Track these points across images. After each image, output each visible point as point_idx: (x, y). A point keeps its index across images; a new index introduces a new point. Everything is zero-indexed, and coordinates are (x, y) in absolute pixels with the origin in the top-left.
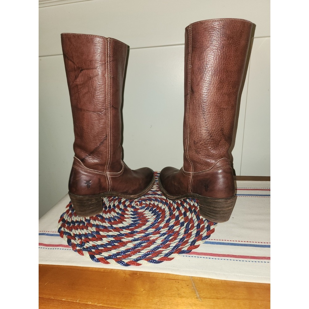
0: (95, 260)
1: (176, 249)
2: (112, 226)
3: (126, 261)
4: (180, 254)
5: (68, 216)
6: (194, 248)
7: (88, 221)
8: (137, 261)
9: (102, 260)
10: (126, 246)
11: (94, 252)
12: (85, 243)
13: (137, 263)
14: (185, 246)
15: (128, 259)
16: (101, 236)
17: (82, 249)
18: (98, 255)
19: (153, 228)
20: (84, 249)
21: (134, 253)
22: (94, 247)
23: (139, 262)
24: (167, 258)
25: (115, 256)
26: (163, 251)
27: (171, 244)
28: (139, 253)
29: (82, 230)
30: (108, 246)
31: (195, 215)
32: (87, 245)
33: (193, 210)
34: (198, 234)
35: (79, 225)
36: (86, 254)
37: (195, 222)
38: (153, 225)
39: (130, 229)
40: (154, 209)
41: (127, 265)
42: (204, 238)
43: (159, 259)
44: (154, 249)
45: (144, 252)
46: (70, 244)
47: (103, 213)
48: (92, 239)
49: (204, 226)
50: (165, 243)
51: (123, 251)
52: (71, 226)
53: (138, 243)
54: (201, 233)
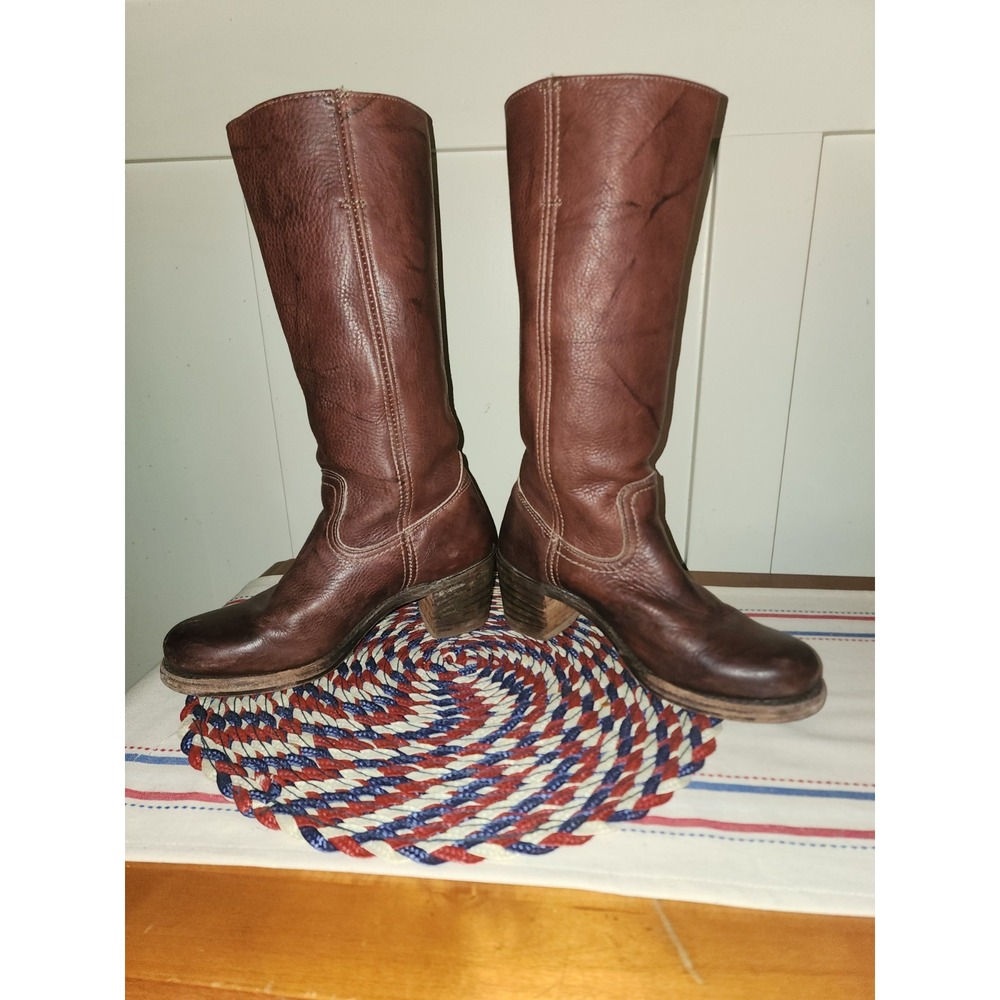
0: (321, 847)
1: (598, 805)
2: (369, 729)
3: (430, 847)
4: (613, 824)
6: (656, 804)
7: (288, 713)
8: (469, 847)
9: (346, 844)
10: (423, 796)
11: (313, 817)
12: (280, 788)
13: (467, 855)
14: (625, 796)
15: (436, 840)
16: (336, 761)
17: (273, 806)
18: (329, 828)
19: (511, 736)
20: (279, 808)
21: (457, 820)
22: (313, 799)
23: (474, 851)
24: (567, 835)
25: (388, 831)
26: (554, 811)
27: (576, 788)
28: (470, 818)
29: (265, 743)
30: (363, 798)
31: (647, 694)
32: (287, 794)
34: (662, 756)
36: (289, 824)
37: (647, 718)
38: (509, 725)
39: (434, 738)
40: (506, 675)
41: (434, 860)
42: (684, 769)
43: (543, 842)
44: (522, 808)
45: (488, 815)
46: (227, 791)
47: (335, 687)
48: (305, 775)
49: (679, 730)
50: (558, 787)
51: (415, 815)
52: (226, 728)
53: (467, 788)
54: (673, 755)
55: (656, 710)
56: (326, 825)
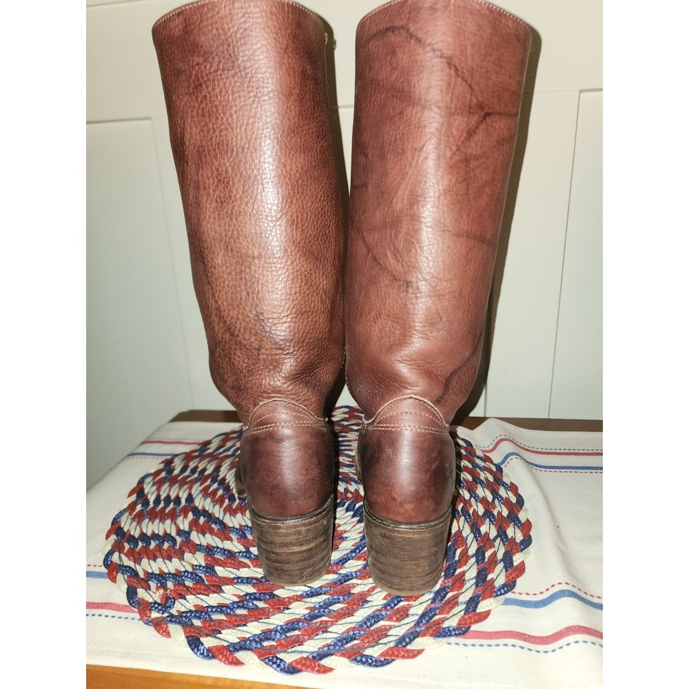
0: (202, 654)
1: (428, 621)
2: (248, 551)
3: (288, 658)
4: (440, 639)
5: (133, 519)
6: (476, 622)
7: (186, 535)
8: (321, 659)
9: (222, 653)
10: (287, 611)
11: (198, 628)
12: (174, 600)
13: (319, 665)
14: (451, 614)
15: (294, 652)
16: (220, 578)
17: (167, 617)
18: (209, 638)
19: (359, 559)
20: (172, 618)
21: (312, 633)
22: (200, 611)
23: (326, 662)
24: (403, 649)
25: (256, 642)
26: (391, 627)
27: (410, 606)
28: (323, 632)
29: (167, 561)
30: (239, 612)
31: (468, 522)
32: (180, 606)
33: (460, 509)
34: (481, 578)
35: (159, 546)
36: (178, 633)
37: (469, 543)
38: (357, 549)
40: (357, 506)
41: (292, 670)
42: (499, 590)
43: (382, 655)
44: (365, 623)
45: (338, 629)
46: (133, 602)
47: (225, 514)
48: (194, 589)
49: (495, 554)
50: (395, 605)
51: (279, 628)
52: (139, 547)
53: (322, 604)
54: (489, 577)
55: (475, 537)
56: (207, 635)
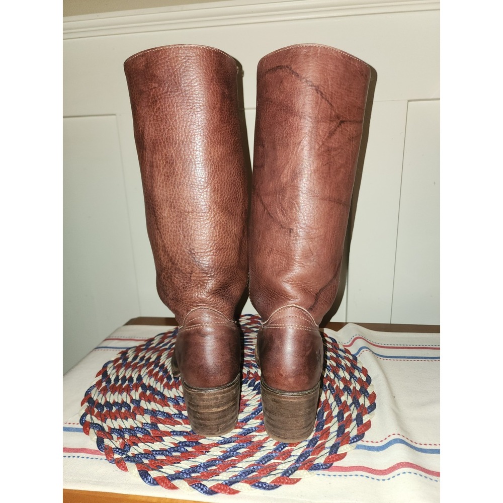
0: (150, 482)
1: (304, 460)
2: (180, 414)
3: (209, 484)
4: (312, 471)
5: (100, 392)
6: (337, 460)
7: (137, 402)
8: (231, 485)
9: (163, 481)
10: (207, 454)
11: (146, 465)
12: (130, 447)
13: (230, 489)
14: (320, 455)
15: (213, 480)
16: (161, 432)
17: (126, 457)
18: (155, 471)
19: (257, 418)
20: (128, 458)
21: (225, 468)
22: (148, 454)
23: (234, 487)
24: (286, 478)
25: (187, 474)
26: (279, 464)
27: (292, 450)
28: (232, 467)
29: (124, 420)
30: (175, 454)
31: (332, 394)
32: (133, 451)
33: (327, 385)
34: (341, 431)
35: (119, 411)
36: (133, 468)
37: (333, 408)
38: (256, 412)
40: (256, 383)
41: (211, 492)
42: (353, 439)
43: (273, 482)
44: (261, 461)
45: (243, 465)
46: (101, 448)
47: (164, 389)
48: (144, 439)
49: (350, 415)
50: (282, 449)
51: (202, 465)
52: (104, 411)
53: (232, 449)
54: (346, 431)
55: (337, 404)
56: (153, 470)
